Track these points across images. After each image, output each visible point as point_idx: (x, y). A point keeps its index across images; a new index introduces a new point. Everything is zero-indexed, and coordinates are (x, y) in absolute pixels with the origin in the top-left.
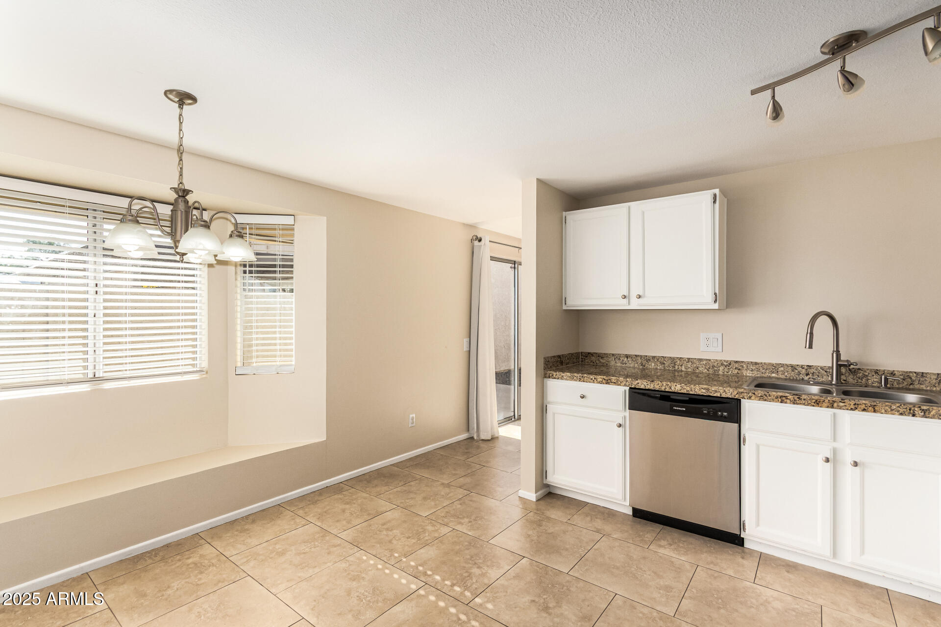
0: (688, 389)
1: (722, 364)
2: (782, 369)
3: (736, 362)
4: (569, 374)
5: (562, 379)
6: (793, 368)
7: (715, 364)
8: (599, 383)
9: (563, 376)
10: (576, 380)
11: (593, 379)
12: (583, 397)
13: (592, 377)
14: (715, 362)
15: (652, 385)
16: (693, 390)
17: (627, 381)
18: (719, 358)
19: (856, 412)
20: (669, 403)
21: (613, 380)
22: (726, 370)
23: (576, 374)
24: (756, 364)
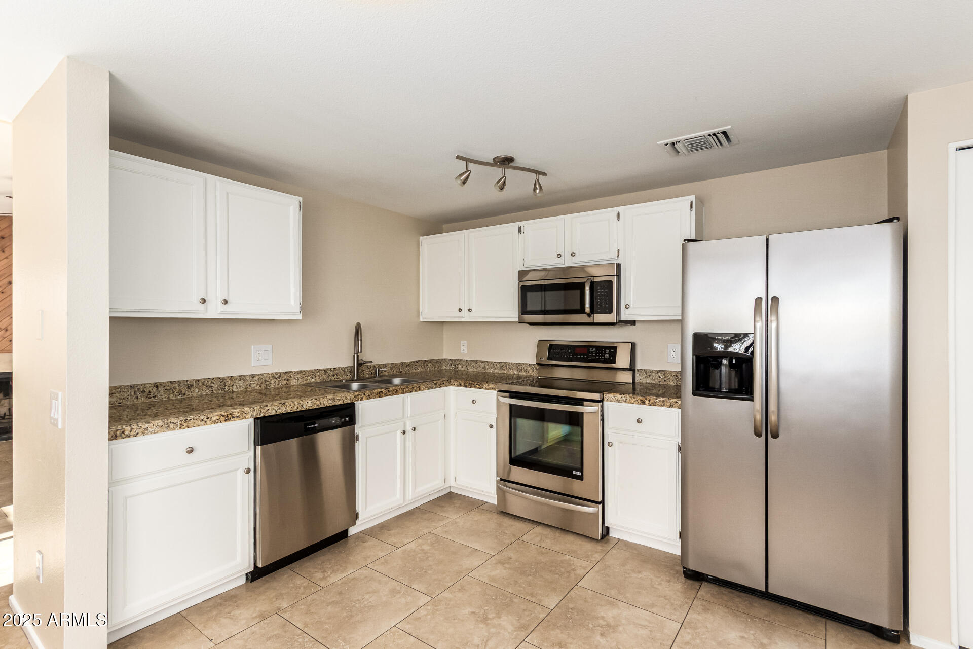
0: (318, 403)
1: (273, 377)
2: (318, 374)
3: (285, 373)
4: (159, 422)
5: (144, 434)
6: (325, 371)
7: (267, 378)
8: (215, 422)
9: (146, 429)
10: (174, 429)
11: (205, 419)
12: (190, 451)
13: (202, 417)
14: (267, 377)
15: (284, 408)
16: (322, 403)
17: (254, 410)
18: (270, 371)
19: (413, 393)
20: (302, 424)
21: (236, 414)
22: (277, 383)
23: (173, 420)
24: (301, 372)
